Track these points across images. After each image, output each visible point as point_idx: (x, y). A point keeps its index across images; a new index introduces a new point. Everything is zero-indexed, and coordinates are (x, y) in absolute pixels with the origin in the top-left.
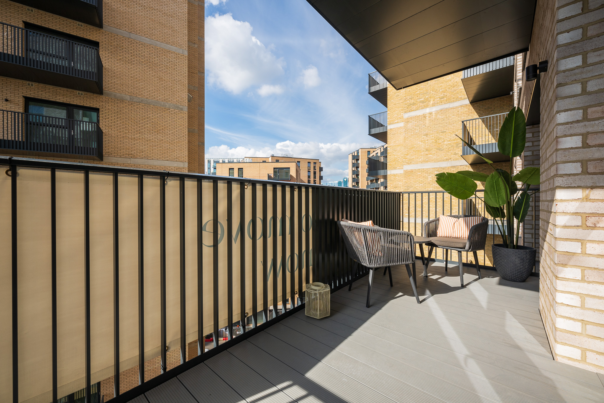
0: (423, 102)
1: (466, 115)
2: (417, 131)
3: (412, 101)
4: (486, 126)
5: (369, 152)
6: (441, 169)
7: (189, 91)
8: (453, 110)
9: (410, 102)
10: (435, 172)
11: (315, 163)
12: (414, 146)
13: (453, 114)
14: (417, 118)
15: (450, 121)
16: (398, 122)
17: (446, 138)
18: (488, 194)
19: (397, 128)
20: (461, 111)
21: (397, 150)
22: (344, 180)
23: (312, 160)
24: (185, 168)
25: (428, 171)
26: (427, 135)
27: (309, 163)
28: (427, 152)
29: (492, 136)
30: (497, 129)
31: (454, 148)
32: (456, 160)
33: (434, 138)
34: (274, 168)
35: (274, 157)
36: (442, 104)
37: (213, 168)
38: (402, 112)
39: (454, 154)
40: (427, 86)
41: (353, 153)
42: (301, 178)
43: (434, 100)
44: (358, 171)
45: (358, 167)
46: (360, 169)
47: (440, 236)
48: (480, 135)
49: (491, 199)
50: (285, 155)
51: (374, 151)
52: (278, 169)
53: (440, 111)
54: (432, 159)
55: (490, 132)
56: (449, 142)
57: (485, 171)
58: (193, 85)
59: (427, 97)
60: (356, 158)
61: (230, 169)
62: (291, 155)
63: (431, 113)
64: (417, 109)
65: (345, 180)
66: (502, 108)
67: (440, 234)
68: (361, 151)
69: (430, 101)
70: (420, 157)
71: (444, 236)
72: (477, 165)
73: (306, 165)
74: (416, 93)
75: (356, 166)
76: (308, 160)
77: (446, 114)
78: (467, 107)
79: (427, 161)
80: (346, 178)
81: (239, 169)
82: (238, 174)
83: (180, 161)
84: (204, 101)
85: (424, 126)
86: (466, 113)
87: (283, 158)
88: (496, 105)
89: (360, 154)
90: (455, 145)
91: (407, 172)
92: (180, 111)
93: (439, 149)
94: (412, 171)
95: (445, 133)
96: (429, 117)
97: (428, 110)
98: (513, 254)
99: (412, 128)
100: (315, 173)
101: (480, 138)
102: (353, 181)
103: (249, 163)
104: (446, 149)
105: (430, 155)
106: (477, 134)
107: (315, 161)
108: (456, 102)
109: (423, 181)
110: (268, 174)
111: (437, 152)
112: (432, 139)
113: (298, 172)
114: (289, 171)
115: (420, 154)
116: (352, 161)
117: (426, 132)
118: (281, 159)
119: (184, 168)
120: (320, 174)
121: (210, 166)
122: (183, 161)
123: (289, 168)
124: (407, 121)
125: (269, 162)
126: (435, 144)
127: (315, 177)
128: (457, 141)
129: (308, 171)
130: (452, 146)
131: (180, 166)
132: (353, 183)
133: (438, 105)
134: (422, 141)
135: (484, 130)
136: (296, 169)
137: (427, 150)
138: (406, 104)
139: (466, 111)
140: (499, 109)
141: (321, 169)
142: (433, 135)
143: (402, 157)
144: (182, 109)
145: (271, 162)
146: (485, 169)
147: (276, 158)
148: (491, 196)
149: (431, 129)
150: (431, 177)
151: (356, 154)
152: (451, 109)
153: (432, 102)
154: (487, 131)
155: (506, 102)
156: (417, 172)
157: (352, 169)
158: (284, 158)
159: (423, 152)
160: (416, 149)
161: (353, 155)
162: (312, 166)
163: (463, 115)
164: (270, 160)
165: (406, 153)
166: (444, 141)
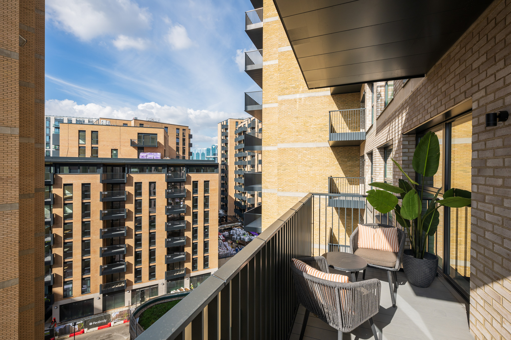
0: (294, 88)
1: (328, 105)
2: (289, 113)
3: (285, 86)
4: (342, 116)
5: (237, 122)
6: (309, 149)
7: (21, 32)
8: (318, 98)
9: (284, 86)
10: (304, 152)
11: (184, 130)
12: (287, 126)
13: (318, 102)
14: (289, 102)
15: (316, 108)
16: (271, 103)
17: (313, 123)
18: (404, 208)
19: (271, 108)
20: (324, 100)
21: (271, 128)
22: (212, 147)
23: (181, 127)
24: (14, 136)
25: (298, 151)
26: (297, 118)
27: (178, 129)
28: (297, 133)
29: (346, 124)
30: (350, 119)
31: (319, 132)
32: (320, 142)
33: (303, 121)
34: (138, 134)
35: (137, 121)
36: (309, 92)
37: (54, 128)
38: (275, 93)
39: (319, 137)
40: (298, 74)
41: (222, 122)
42: (169, 145)
43: (303, 88)
44: (227, 140)
45: (227, 136)
46: (228, 138)
47: (362, 247)
48: (338, 122)
49: (406, 213)
50: (150, 119)
51: (242, 122)
52: (143, 135)
53: (308, 98)
54: (302, 140)
55: (345, 121)
56: (315, 126)
57: (341, 152)
58: (26, 25)
59: (297, 84)
60: (225, 127)
61: (79, 131)
62: (158, 119)
63: (300, 99)
64: (289, 94)
65: (214, 147)
66: (353, 103)
67: (361, 245)
68: (230, 121)
69: (300, 88)
70: (292, 137)
71: (365, 248)
72: (336, 147)
73: (175, 131)
74: (289, 79)
75: (225, 135)
76: (177, 126)
77: (312, 101)
78: (329, 97)
79: (297, 141)
80: (215, 145)
81: (92, 132)
82: (91, 138)
83: (6, 126)
84: (44, 48)
85: (295, 110)
86: (328, 102)
87: (148, 122)
88: (349, 99)
89: (229, 124)
90: (319, 129)
91: (280, 150)
92: (7, 58)
93: (307, 131)
94: (284, 150)
95: (312, 118)
96: (300, 102)
97: (298, 96)
98: (424, 264)
99: (285, 110)
100: (184, 140)
101: (338, 125)
102: (222, 149)
103: (107, 125)
104: (313, 132)
105: (300, 136)
106: (336, 121)
107: (184, 128)
108: (320, 92)
109: (294, 159)
110: (131, 140)
111: (305, 134)
112: (302, 122)
113: (166, 138)
114: (157, 137)
115: (292, 134)
116: (221, 130)
117: (297, 115)
118: (146, 123)
119: (12, 135)
120: (189, 141)
121: (50, 124)
122: (11, 126)
123: (157, 134)
124: (281, 103)
125: (132, 126)
126: (304, 127)
127: (184, 144)
128: (321, 126)
129: (177, 138)
130: (317, 130)
131: (6, 133)
132: (222, 151)
133: (307, 92)
134: (293, 123)
135: (340, 118)
136: (164, 135)
137: (297, 131)
138: (280, 88)
139: (328, 101)
140: (351, 103)
141: (190, 136)
142: (303, 118)
143: (275, 135)
144: (9, 56)
145: (134, 126)
146: (341, 151)
147: (139, 121)
148: (406, 210)
149: (300, 113)
150: (300, 155)
151: (225, 124)
152: (317, 97)
153: (301, 89)
154: (343, 120)
155: (356, 98)
156: (289, 151)
157: (221, 137)
158: (150, 122)
159: (295, 133)
160: (288, 130)
161: (222, 124)
162: (181, 132)
163: (326, 104)
164: (133, 124)
165: (280, 133)
166: (311, 125)
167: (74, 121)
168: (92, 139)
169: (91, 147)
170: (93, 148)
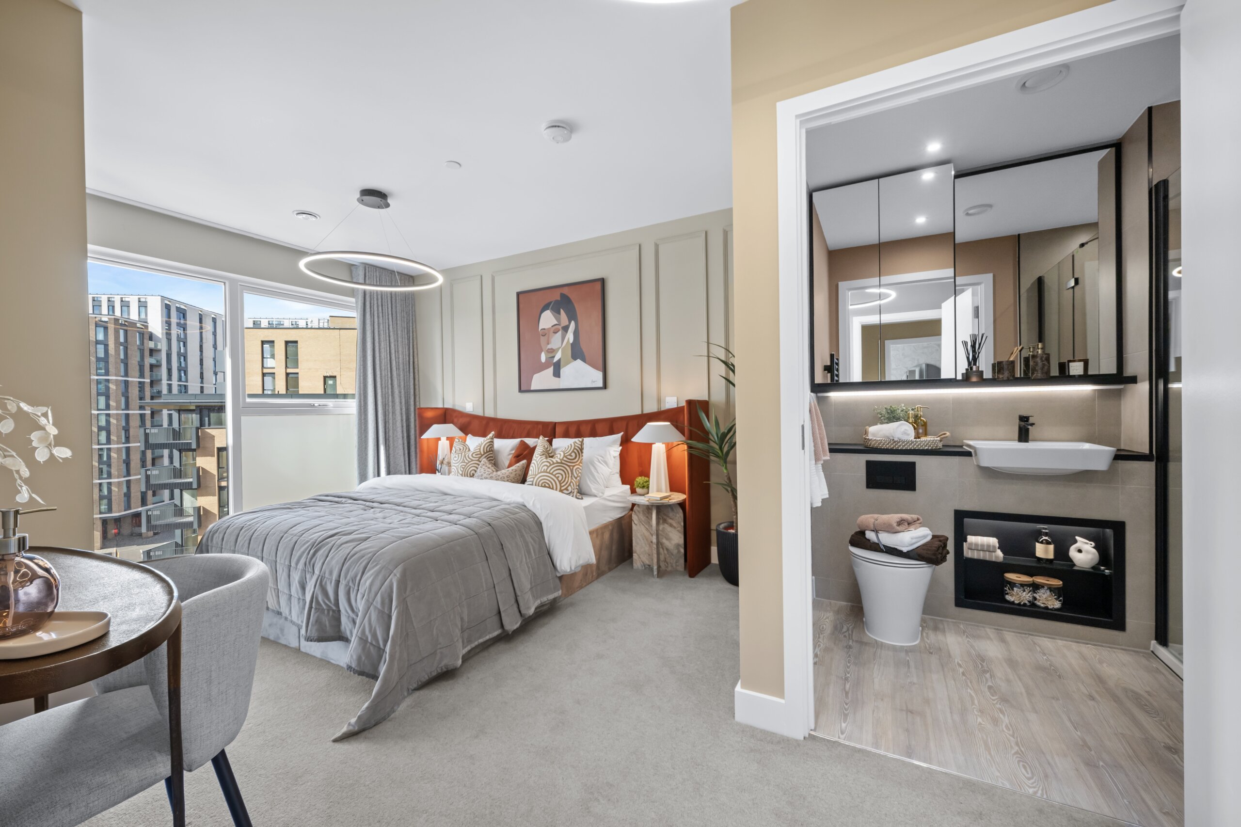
167: (265, 323)
168: (286, 357)
169: (285, 373)
170: (290, 376)
